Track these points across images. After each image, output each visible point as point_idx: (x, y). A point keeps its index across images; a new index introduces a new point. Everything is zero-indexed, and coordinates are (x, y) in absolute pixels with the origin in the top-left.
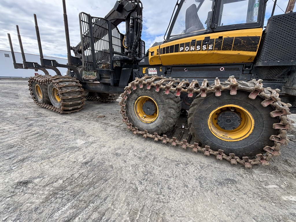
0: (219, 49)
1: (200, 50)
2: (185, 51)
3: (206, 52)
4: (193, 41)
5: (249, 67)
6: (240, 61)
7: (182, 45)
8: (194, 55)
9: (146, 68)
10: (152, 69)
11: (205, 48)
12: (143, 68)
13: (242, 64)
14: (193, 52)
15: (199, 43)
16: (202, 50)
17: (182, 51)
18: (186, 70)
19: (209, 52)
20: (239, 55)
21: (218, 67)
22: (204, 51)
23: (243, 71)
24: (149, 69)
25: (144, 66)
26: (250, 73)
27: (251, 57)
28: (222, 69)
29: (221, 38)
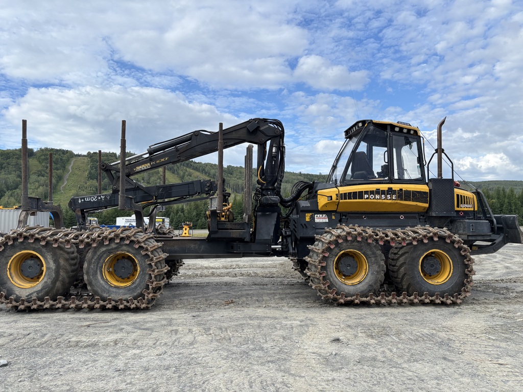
0: (402, 200)
1: (385, 199)
2: (370, 199)
3: (390, 201)
4: (377, 189)
5: (423, 216)
6: (416, 210)
7: (366, 192)
8: (379, 203)
9: (311, 214)
10: (321, 215)
11: (390, 198)
12: (306, 214)
13: (418, 213)
14: (378, 201)
15: (383, 192)
16: (387, 199)
17: (367, 198)
18: (365, 217)
19: (393, 201)
20: (417, 205)
21: (397, 215)
22: (388, 200)
23: (419, 219)
24: (316, 215)
25: (309, 211)
26: (425, 222)
27: (425, 208)
28: (402, 217)
29: (401, 190)
